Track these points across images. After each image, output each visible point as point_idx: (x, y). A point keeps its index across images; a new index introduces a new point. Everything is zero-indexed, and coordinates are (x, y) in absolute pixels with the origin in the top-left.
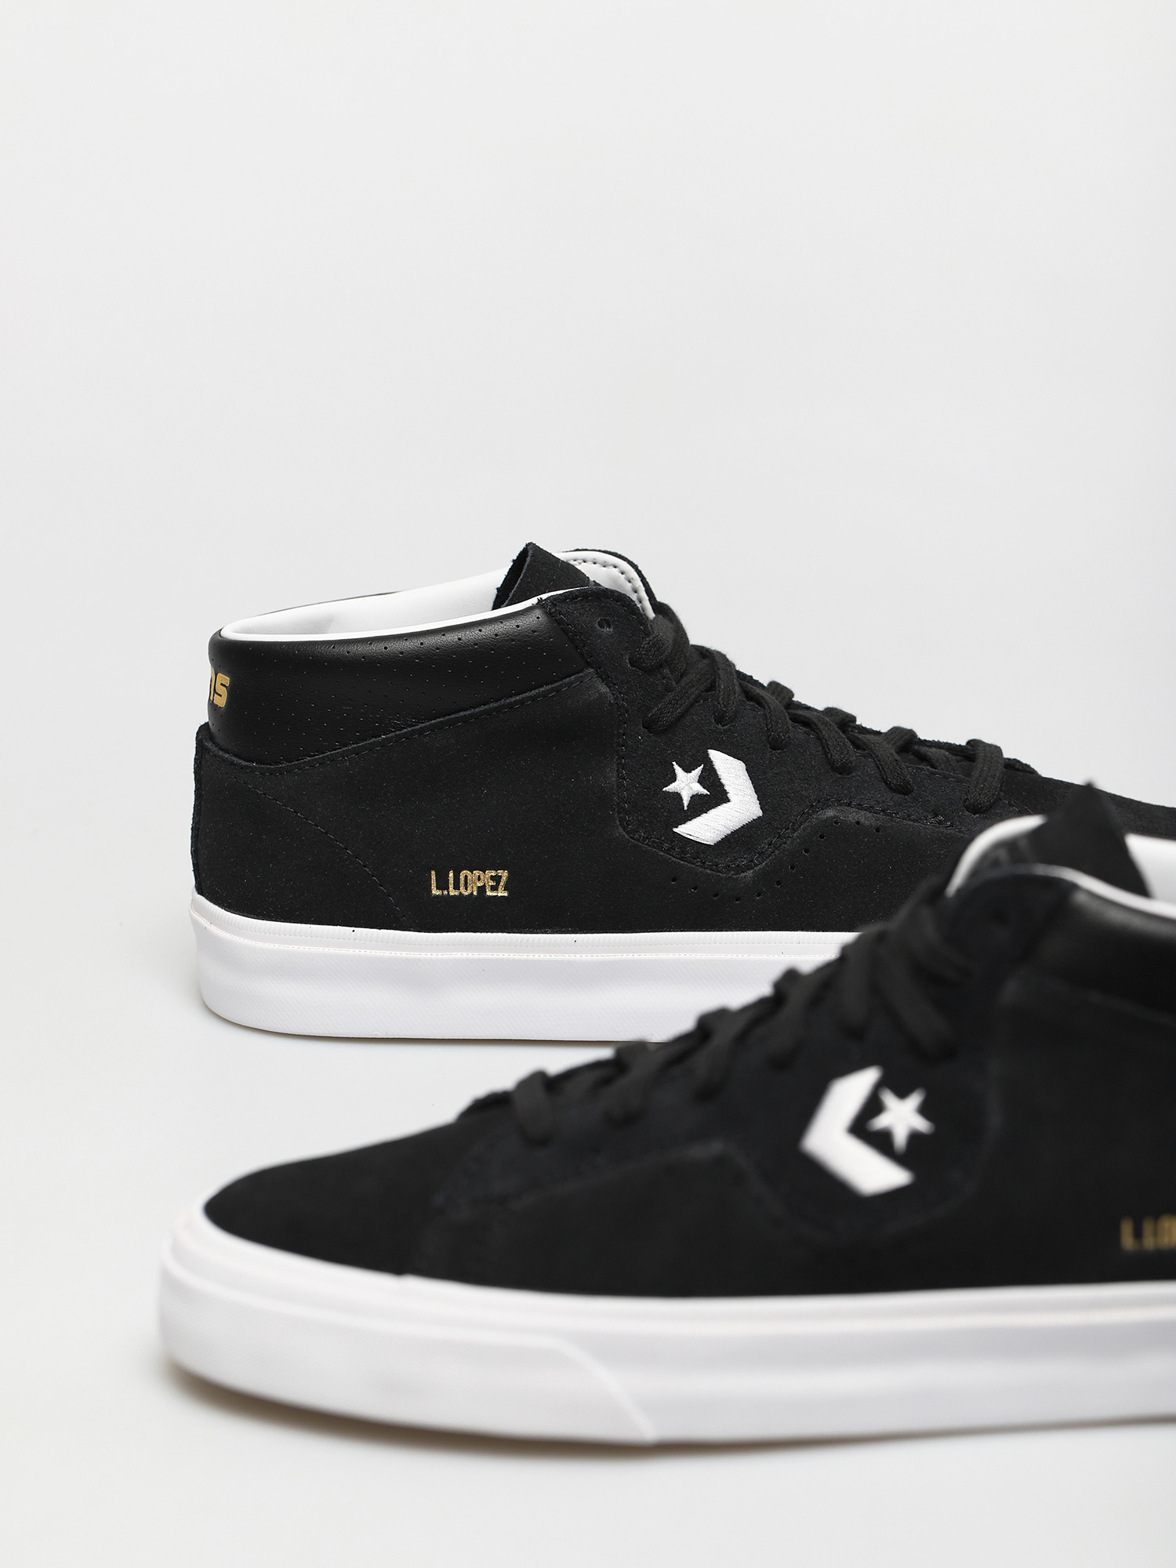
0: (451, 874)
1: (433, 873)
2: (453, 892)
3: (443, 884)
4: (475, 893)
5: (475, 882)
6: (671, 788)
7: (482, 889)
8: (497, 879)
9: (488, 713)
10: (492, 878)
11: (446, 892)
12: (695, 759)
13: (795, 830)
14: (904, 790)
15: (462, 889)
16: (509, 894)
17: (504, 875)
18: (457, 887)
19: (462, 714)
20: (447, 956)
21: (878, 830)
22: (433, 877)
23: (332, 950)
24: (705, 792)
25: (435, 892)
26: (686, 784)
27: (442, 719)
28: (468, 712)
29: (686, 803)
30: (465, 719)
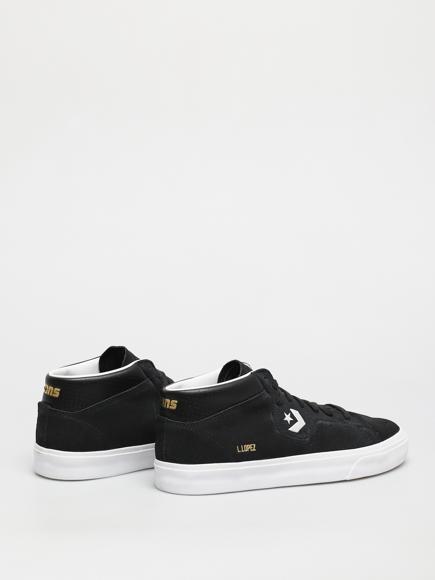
0: (242, 446)
1: (237, 446)
2: (243, 451)
3: (240, 449)
4: (248, 451)
5: (248, 448)
6: (285, 419)
7: (249, 449)
8: (253, 446)
9: (245, 403)
10: (252, 446)
11: (241, 451)
12: (288, 412)
13: (314, 427)
14: (331, 415)
15: (245, 449)
16: (256, 450)
17: (255, 445)
18: (244, 450)
19: (240, 404)
20: (242, 468)
21: (331, 425)
22: (238, 447)
23: (214, 470)
24: (293, 420)
25: (239, 451)
26: (288, 418)
27: (235, 406)
28: (241, 403)
29: (289, 423)
30: (240, 405)
